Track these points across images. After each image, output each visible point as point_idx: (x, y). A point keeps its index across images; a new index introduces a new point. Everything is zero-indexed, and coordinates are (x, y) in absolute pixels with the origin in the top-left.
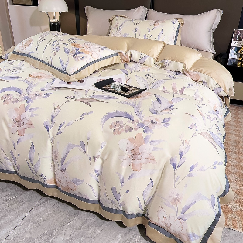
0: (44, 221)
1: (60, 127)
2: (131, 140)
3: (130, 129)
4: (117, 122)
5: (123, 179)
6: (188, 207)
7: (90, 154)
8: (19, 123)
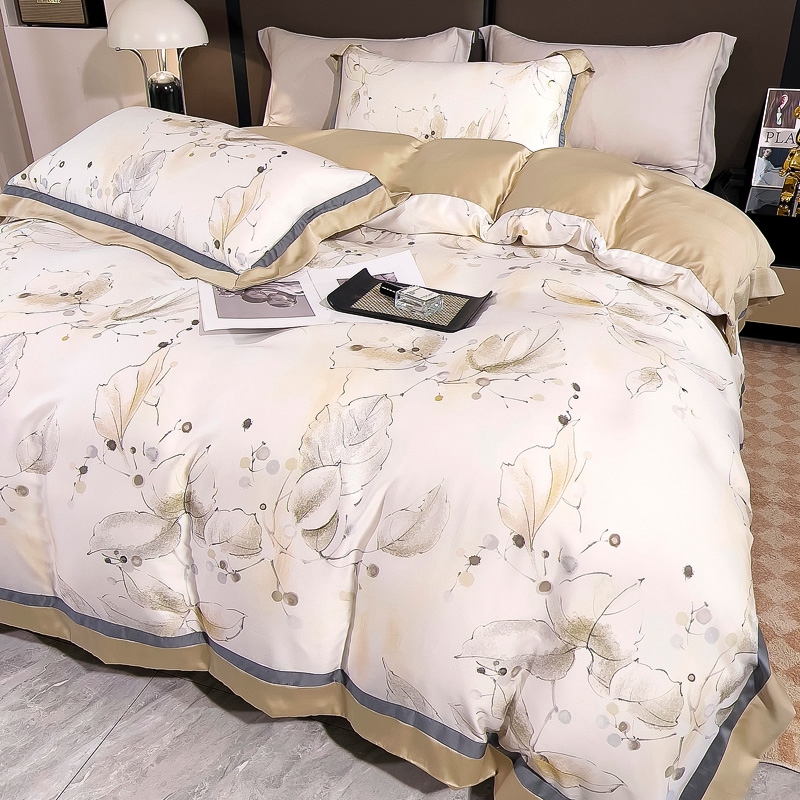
0: (159, 760)
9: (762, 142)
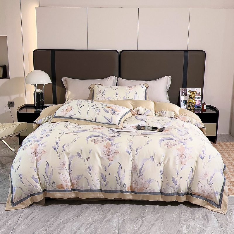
0: (131, 213)
1: (137, 150)
2: (178, 149)
3: (176, 144)
4: (167, 143)
5: (178, 171)
6: (212, 177)
7: (157, 162)
8: (109, 153)
9: (181, 99)
